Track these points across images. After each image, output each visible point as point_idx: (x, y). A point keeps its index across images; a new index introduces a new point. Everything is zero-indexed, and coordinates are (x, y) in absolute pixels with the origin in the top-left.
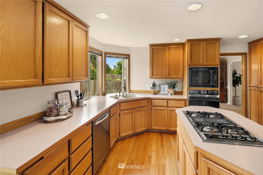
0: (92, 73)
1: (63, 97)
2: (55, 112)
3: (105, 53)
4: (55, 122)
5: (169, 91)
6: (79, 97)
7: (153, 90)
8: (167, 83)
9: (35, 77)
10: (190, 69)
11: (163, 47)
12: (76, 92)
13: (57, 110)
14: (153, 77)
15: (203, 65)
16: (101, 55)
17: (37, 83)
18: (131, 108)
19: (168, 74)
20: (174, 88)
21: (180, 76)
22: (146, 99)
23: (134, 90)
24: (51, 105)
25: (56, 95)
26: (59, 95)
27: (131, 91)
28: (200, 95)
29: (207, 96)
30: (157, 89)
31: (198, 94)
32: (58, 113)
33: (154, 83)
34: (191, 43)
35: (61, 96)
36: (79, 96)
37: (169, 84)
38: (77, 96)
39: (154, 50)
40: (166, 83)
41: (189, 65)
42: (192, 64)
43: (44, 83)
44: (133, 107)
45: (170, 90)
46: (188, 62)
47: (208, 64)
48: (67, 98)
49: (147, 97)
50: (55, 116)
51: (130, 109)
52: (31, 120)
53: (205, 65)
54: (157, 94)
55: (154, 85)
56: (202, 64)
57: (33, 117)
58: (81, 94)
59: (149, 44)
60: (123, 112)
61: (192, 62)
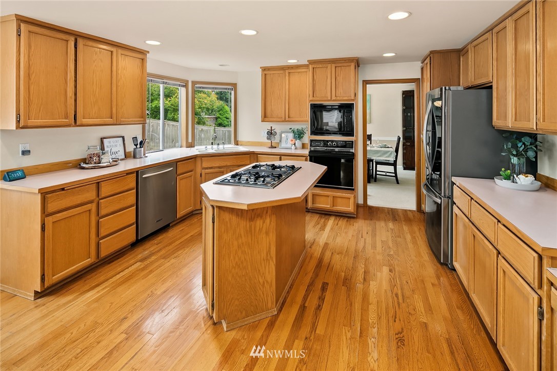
0: (220, 114)
1: (112, 144)
2: (95, 159)
3: (193, 82)
4: (92, 169)
5: (291, 142)
6: (138, 146)
7: (270, 141)
9: (66, 117)
10: (313, 107)
11: (282, 72)
12: (135, 139)
13: (99, 157)
14: (266, 119)
15: (331, 100)
16: (186, 86)
17: (68, 123)
18: (220, 165)
19: (287, 115)
22: (248, 154)
23: (243, 141)
24: (92, 151)
25: (102, 139)
26: (105, 141)
27: (239, 143)
28: (326, 148)
29: (337, 149)
30: (276, 139)
31: (324, 147)
32: (99, 160)
33: (271, 130)
34: (313, 66)
35: (110, 142)
36: (137, 144)
37: (294, 131)
38: (135, 145)
39: (268, 77)
40: (291, 130)
41: (311, 101)
42: (314, 99)
43: (77, 124)
44: (224, 165)
45: (295, 141)
46: (309, 95)
47: (338, 98)
48: (118, 145)
49: (252, 150)
50: (95, 163)
51: (219, 167)
52: (68, 165)
53: (334, 101)
54: (276, 147)
55: (271, 134)
57: (70, 163)
58: (141, 143)
59: (261, 68)
60: (207, 171)
61: (315, 96)
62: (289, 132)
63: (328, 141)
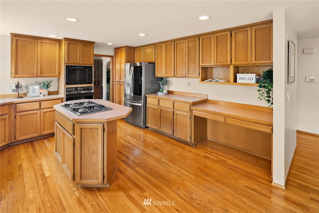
5: (41, 92)
7: (17, 93)
8: (38, 82)
10: (67, 67)
11: (33, 40)
14: (16, 76)
19: (40, 72)
20: (47, 87)
21: (56, 74)
28: (77, 92)
29: (83, 92)
31: (75, 91)
33: (18, 84)
34: (69, 42)
37: (40, 84)
39: (19, 42)
41: (66, 63)
42: (69, 62)
45: (42, 90)
46: (65, 60)
47: (84, 63)
53: (81, 64)
54: (23, 97)
55: (18, 86)
56: (79, 63)
61: (69, 60)
62: (36, 85)
63: (77, 88)
